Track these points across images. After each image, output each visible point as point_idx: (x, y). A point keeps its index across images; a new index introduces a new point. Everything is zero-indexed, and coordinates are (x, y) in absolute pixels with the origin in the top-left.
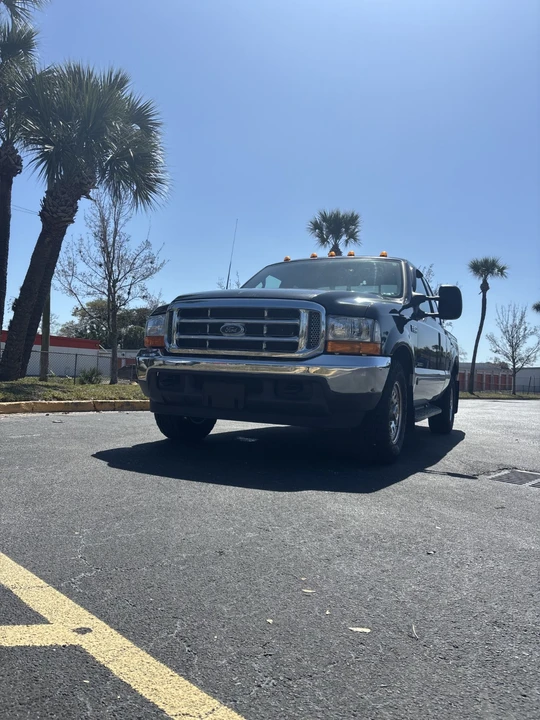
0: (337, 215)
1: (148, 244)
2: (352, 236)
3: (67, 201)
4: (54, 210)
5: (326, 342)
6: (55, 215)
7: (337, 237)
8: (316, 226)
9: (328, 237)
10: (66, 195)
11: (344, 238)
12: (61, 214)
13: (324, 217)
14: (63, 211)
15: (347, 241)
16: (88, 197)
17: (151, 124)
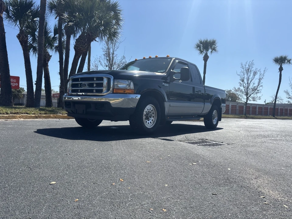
0: (206, 41)
1: (124, 57)
2: (214, 49)
3: (83, 42)
5: (113, 89)
6: (79, 48)
7: (207, 50)
8: (198, 46)
9: (203, 50)
10: (82, 40)
11: (210, 50)
12: (80, 47)
13: (201, 42)
14: (81, 46)
15: (211, 52)
16: (96, 41)
17: (118, 10)
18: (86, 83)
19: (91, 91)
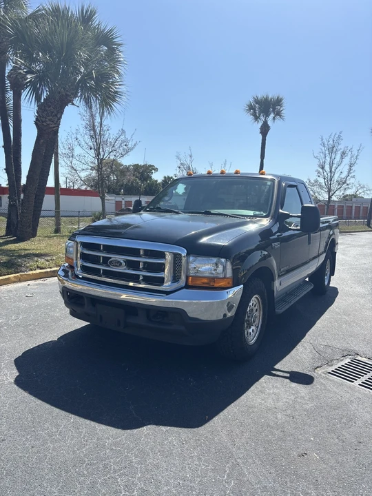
0: (266, 99)
2: (278, 114)
3: (53, 112)
4: (44, 119)
5: (187, 278)
6: (44, 124)
7: (267, 115)
8: (251, 107)
9: (260, 115)
10: (51, 108)
11: (272, 115)
12: (48, 123)
13: (257, 101)
14: (50, 120)
15: (274, 118)
16: (73, 104)
17: (115, 45)
18: (121, 258)
19: (135, 278)
